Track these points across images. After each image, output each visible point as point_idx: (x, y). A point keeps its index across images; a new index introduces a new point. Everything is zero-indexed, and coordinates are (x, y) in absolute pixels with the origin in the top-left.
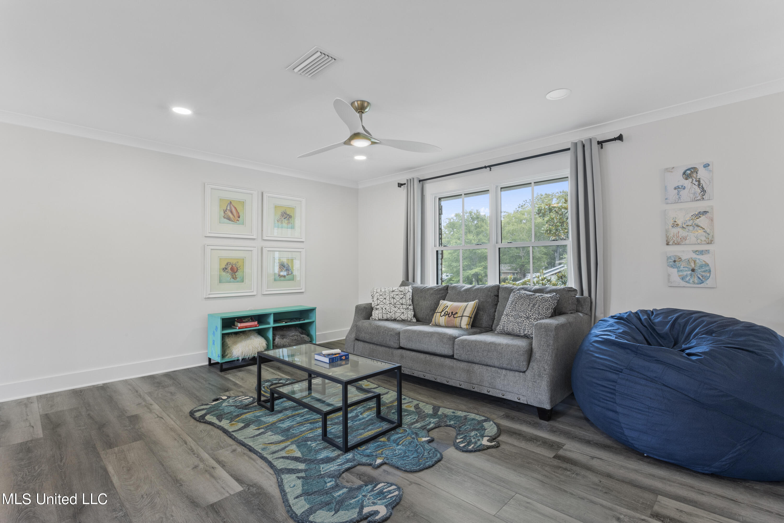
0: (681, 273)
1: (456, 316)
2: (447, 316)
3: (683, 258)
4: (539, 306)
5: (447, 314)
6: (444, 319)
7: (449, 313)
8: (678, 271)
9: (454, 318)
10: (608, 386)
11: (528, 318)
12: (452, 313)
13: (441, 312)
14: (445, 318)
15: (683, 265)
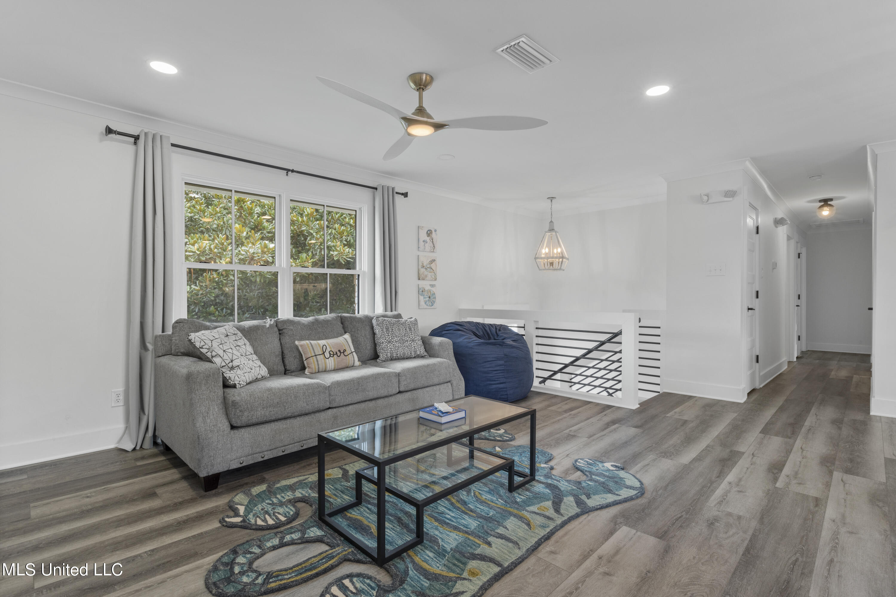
0: (425, 300)
1: (346, 353)
2: (335, 356)
3: (426, 289)
4: (406, 330)
5: (334, 355)
6: (332, 361)
7: (336, 352)
8: (424, 298)
9: (345, 356)
10: (500, 369)
11: (389, 342)
12: (339, 351)
13: (324, 353)
14: (334, 361)
15: (425, 293)
